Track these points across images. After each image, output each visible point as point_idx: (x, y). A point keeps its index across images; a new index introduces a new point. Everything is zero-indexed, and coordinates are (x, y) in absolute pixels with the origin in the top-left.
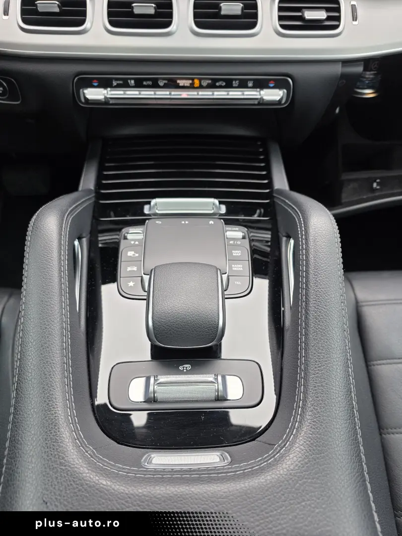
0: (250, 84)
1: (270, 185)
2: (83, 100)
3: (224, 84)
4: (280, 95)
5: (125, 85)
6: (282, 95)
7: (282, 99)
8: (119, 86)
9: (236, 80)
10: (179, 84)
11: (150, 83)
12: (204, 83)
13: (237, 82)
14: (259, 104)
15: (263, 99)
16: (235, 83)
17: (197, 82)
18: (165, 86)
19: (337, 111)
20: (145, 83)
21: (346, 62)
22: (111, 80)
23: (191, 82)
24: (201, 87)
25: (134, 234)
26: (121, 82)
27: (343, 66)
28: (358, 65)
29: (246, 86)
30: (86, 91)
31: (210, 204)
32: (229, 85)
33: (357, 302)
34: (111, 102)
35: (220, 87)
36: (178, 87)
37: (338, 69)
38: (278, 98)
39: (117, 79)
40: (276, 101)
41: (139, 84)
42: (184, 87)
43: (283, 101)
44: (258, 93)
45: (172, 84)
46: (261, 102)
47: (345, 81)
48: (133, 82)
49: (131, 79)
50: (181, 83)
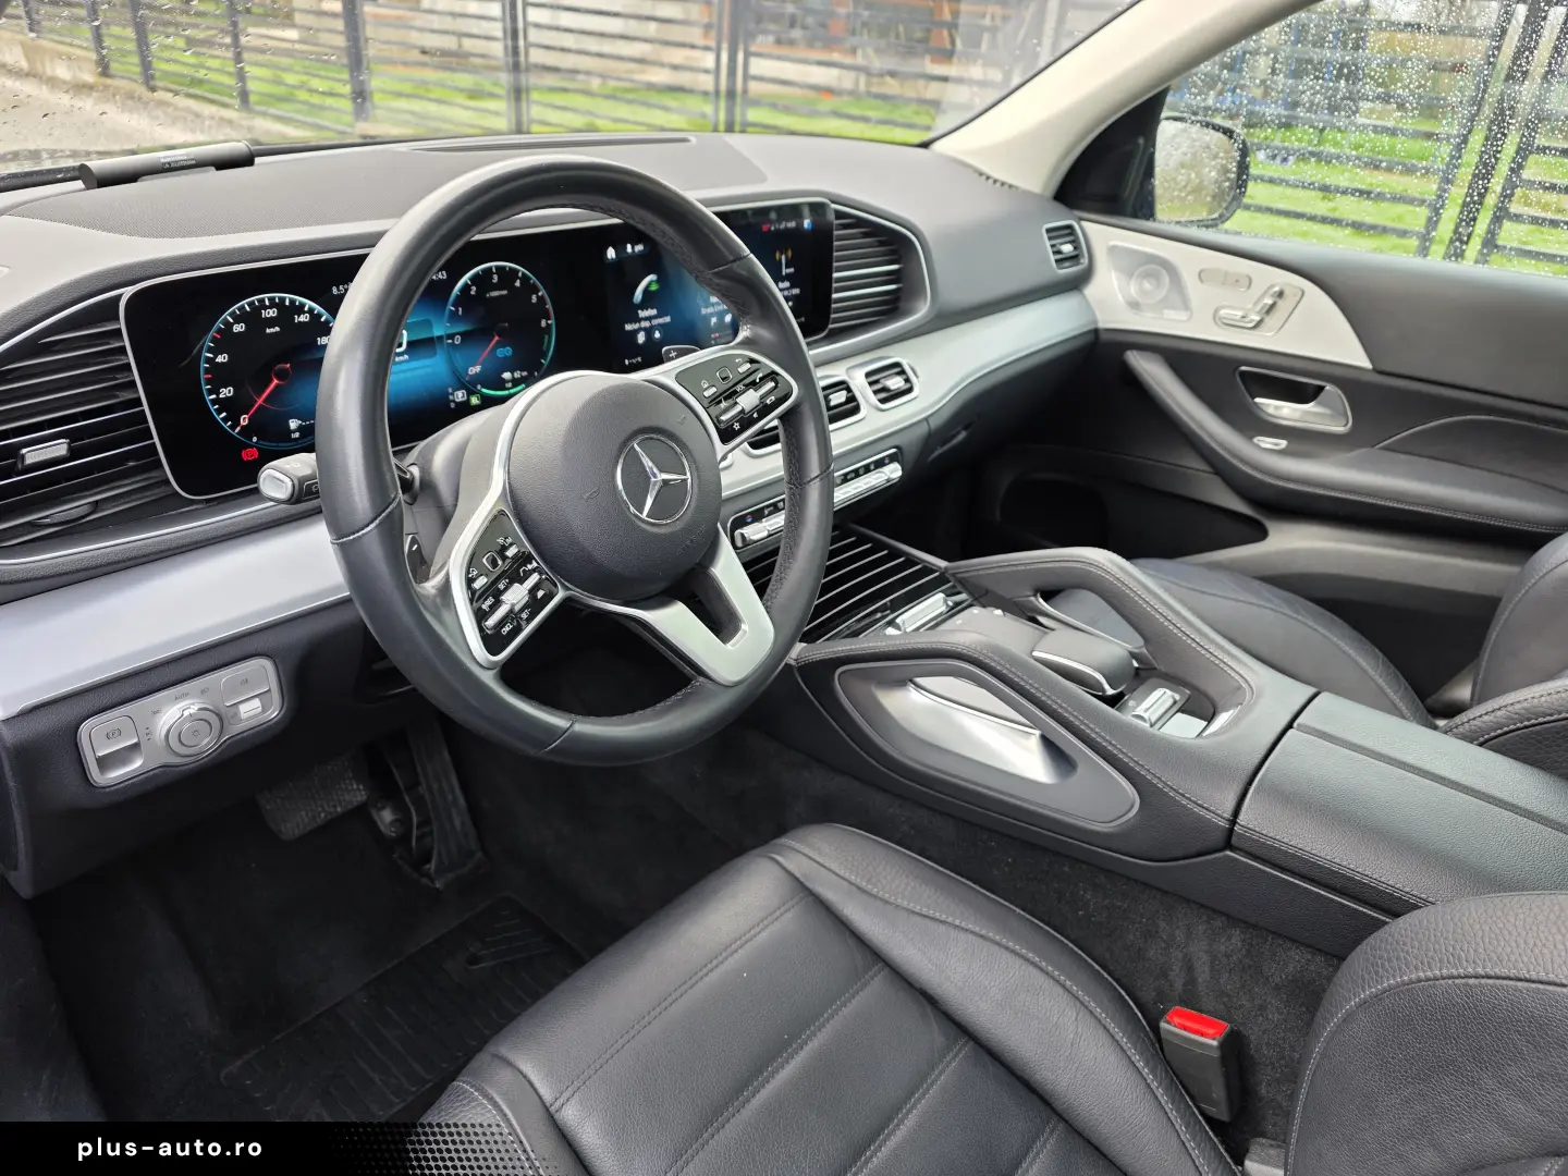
0: (872, 467)
4: (898, 468)
9: (861, 467)
16: (861, 471)
29: (871, 470)
35: (852, 479)
37: (926, 428)
44: (883, 474)
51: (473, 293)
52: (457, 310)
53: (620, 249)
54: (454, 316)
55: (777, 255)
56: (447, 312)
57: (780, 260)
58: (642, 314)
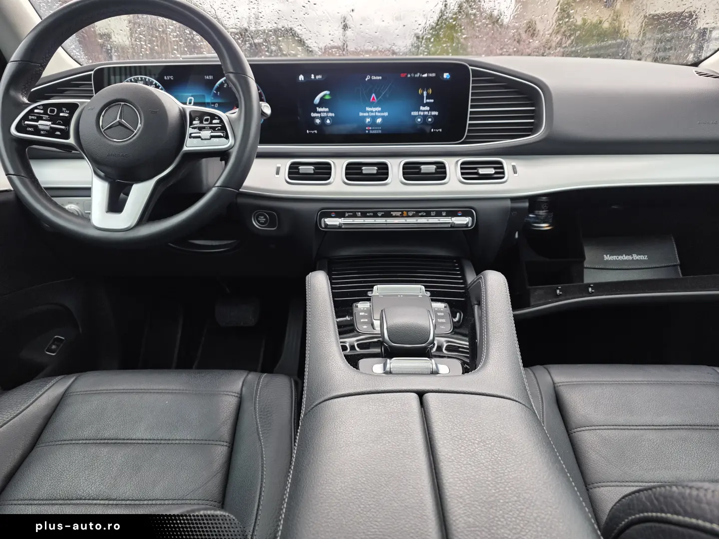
0: (444, 214)
1: (465, 282)
2: (323, 226)
3: (425, 214)
4: (466, 220)
5: (354, 216)
6: (468, 221)
7: (468, 223)
8: (349, 217)
9: (433, 211)
10: (392, 214)
11: (372, 214)
12: (411, 214)
13: (434, 212)
14: (452, 227)
15: (454, 223)
16: (432, 214)
17: (405, 213)
18: (382, 216)
19: (517, 236)
20: (368, 214)
21: (514, 199)
22: (344, 213)
23: (401, 213)
24: (408, 216)
25: (362, 306)
26: (351, 214)
27: (512, 202)
28: (525, 202)
29: (441, 216)
30: (326, 220)
31: (418, 290)
32: (428, 214)
33: (554, 383)
34: (343, 227)
35: (422, 216)
36: (392, 216)
37: (508, 203)
38: (465, 222)
39: (348, 212)
40: (464, 224)
41: (364, 215)
42: (396, 216)
43: (470, 225)
44: (450, 220)
45: (387, 215)
46: (453, 226)
47: (516, 213)
48: (359, 213)
49: (358, 212)
50: (394, 214)
51: (225, 86)
52: (217, 93)
53: (307, 76)
54: (215, 95)
55: (420, 91)
56: (212, 94)
57: (423, 94)
58: (319, 109)
